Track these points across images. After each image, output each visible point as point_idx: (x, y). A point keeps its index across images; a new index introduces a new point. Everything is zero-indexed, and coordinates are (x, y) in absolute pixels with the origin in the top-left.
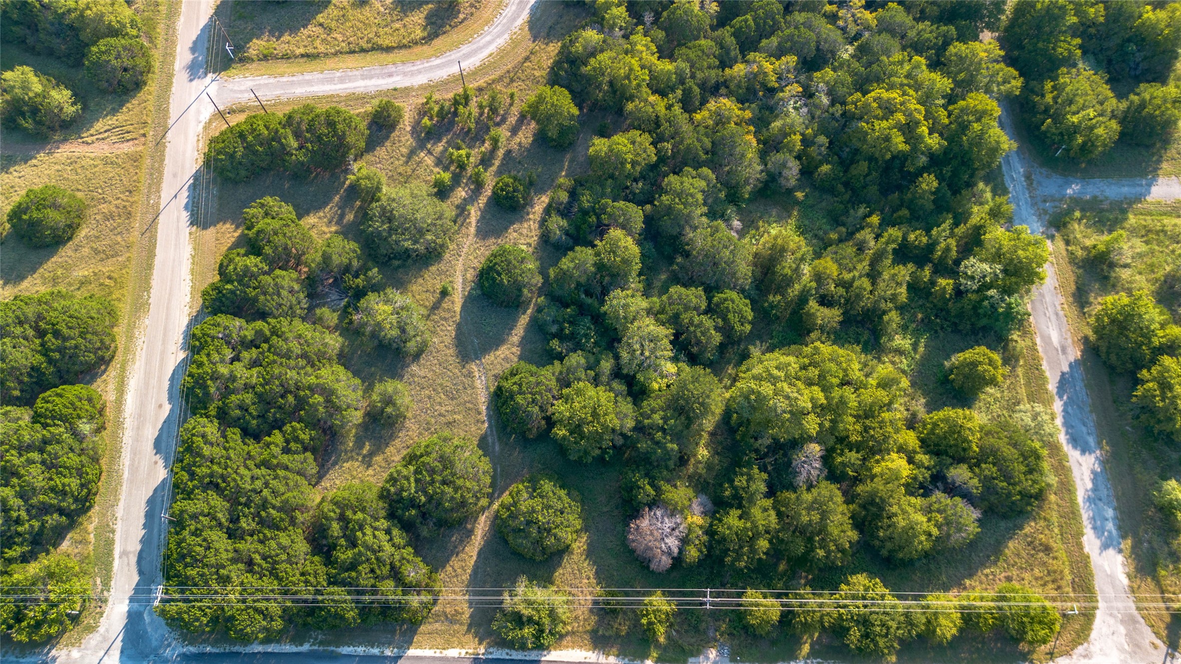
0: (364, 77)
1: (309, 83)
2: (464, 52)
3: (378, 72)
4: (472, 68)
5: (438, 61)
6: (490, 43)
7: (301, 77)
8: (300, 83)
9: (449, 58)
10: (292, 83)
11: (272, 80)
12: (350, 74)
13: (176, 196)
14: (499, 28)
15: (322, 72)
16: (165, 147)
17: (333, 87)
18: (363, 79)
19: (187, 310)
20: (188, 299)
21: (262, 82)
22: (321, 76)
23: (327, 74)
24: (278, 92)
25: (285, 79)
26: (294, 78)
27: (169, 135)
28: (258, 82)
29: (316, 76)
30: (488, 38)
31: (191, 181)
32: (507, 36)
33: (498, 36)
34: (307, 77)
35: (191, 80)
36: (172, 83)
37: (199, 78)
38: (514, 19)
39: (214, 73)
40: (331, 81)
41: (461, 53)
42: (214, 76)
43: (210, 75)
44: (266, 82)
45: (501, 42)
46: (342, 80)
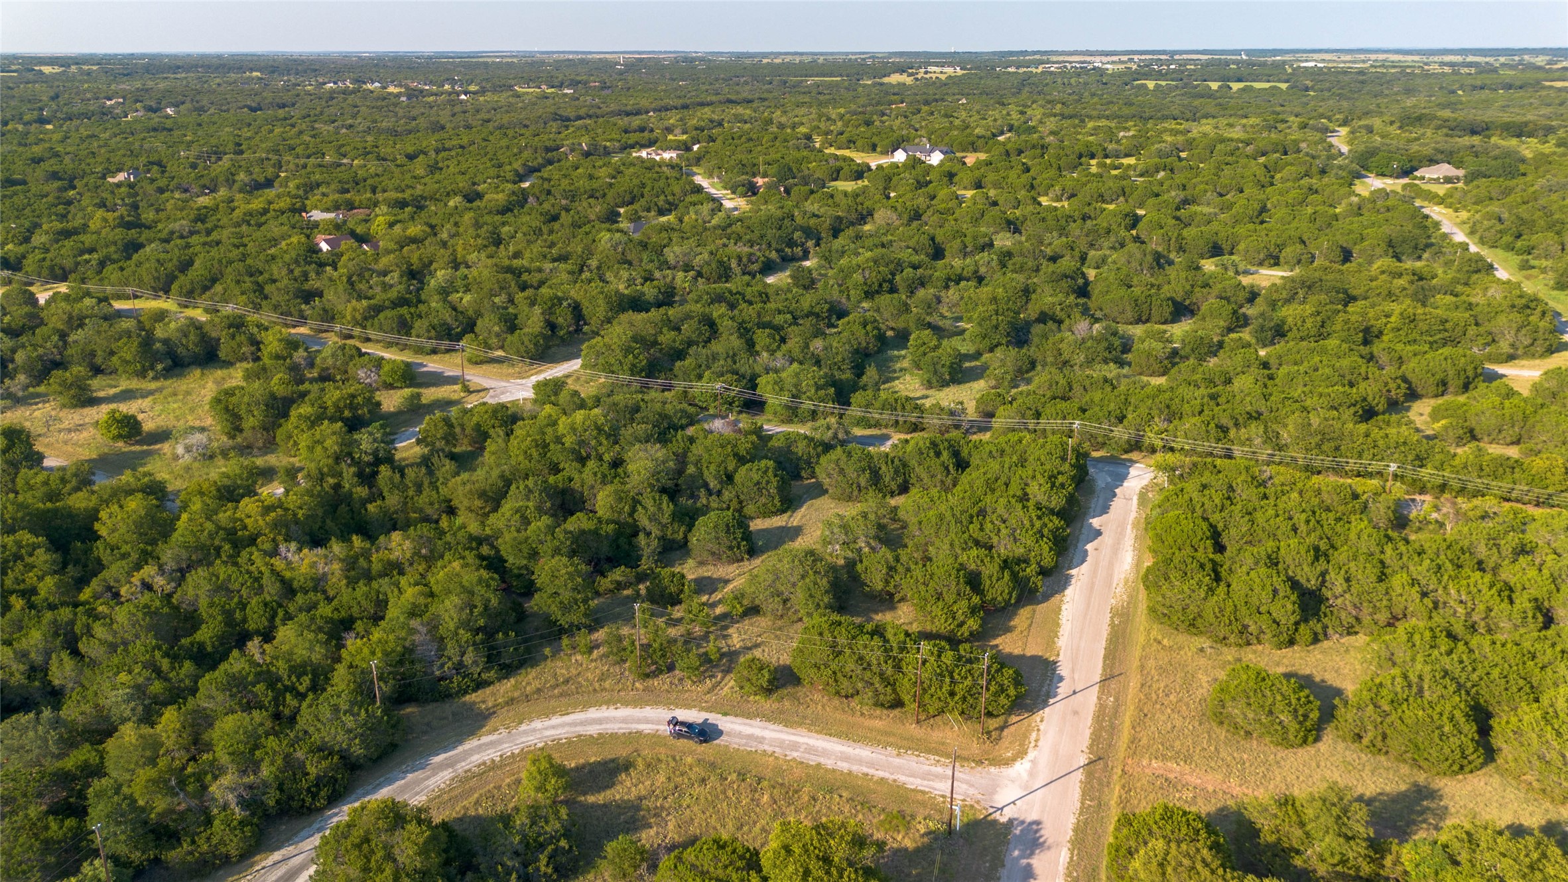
0: (761, 740)
1: (846, 758)
2: (598, 727)
3: (737, 740)
4: (604, 707)
5: (641, 727)
6: (553, 727)
7: (855, 768)
8: (860, 761)
9: (624, 726)
10: (871, 764)
11: (902, 778)
12: (777, 750)
13: (1075, 693)
14: (524, 739)
15: (819, 765)
16: (1091, 747)
17: (812, 742)
18: (764, 738)
19: (1066, 599)
20: (1064, 607)
21: (919, 781)
22: (822, 760)
23: (813, 760)
24: (897, 761)
25: (881, 774)
26: (865, 770)
27: (1083, 760)
28: (926, 783)
29: (829, 763)
30: (548, 733)
31: (1052, 701)
32: (523, 727)
33: (534, 730)
34: (844, 766)
35: (1038, 823)
36: (1075, 830)
37: (1023, 822)
38: (491, 744)
39: (995, 821)
40: (810, 750)
41: (603, 726)
42: (997, 816)
43: (1003, 820)
44: (911, 779)
45: (537, 724)
46: (795, 746)
